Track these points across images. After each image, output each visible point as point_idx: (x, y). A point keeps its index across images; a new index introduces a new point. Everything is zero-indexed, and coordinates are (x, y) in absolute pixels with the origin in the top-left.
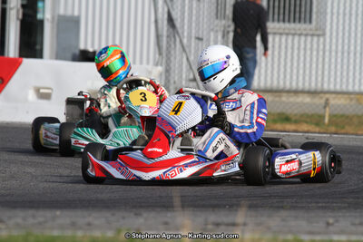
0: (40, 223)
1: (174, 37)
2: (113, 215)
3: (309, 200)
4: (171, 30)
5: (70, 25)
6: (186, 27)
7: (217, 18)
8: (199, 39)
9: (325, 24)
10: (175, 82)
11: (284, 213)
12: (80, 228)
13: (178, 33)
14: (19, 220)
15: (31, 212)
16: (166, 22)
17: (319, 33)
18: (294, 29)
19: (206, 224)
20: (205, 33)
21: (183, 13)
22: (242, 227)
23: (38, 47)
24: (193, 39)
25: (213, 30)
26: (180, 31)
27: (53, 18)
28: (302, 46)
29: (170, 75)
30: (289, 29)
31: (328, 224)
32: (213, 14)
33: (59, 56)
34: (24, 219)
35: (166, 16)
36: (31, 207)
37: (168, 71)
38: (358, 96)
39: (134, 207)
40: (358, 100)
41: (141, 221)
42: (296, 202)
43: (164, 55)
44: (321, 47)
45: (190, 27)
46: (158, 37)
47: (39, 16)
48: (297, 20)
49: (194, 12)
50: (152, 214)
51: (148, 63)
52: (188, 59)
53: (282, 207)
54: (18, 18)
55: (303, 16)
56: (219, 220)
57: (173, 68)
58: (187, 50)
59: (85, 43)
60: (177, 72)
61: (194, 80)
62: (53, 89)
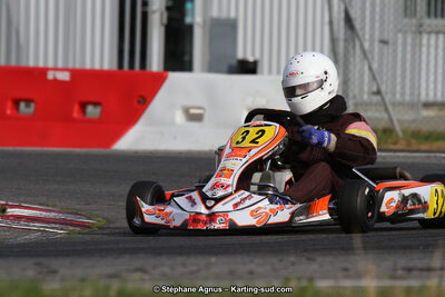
0: (192, 273)
1: (353, 41)
2: (281, 260)
4: (349, 32)
5: (225, 29)
6: (367, 28)
7: (406, 15)
10: (354, 97)
12: (240, 278)
13: (358, 36)
14: (166, 270)
15: (180, 259)
16: (342, 23)
19: (395, 270)
20: (391, 34)
21: (363, 12)
22: (439, 273)
23: (187, 58)
24: (376, 44)
25: (400, 31)
26: (360, 33)
27: (204, 21)
29: (348, 87)
32: (401, 11)
33: (212, 67)
34: (172, 268)
35: (343, 15)
36: (181, 254)
37: (346, 82)
39: (306, 251)
41: (314, 267)
43: (341, 62)
45: (372, 28)
46: (333, 41)
47: (188, 20)
49: (378, 9)
50: (329, 259)
52: (370, 68)
54: (162, 23)
56: (411, 265)
57: (352, 80)
58: (370, 56)
59: (244, 52)
60: (357, 83)
61: (378, 92)
62: (206, 107)
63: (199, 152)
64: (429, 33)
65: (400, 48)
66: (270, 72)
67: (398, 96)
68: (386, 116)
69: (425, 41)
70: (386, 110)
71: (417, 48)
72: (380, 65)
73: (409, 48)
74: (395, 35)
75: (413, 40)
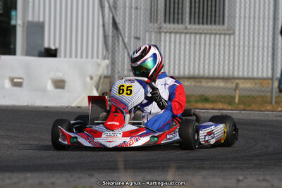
1: (118, 37)
2: (72, 176)
3: (224, 162)
4: (115, 32)
5: (36, 29)
6: (127, 29)
7: (151, 21)
8: (137, 38)
10: (119, 72)
12: (46, 187)
13: (121, 34)
16: (111, 26)
17: (231, 32)
18: (210, 30)
20: (142, 33)
21: (124, 19)
23: (12, 46)
24: (132, 39)
25: (148, 31)
27: (24, 23)
28: (217, 43)
29: (115, 67)
30: (207, 30)
31: (238, 180)
32: (148, 19)
33: (28, 53)
35: (111, 21)
37: (113, 63)
39: (88, 170)
40: (261, 84)
43: (110, 50)
44: (232, 43)
45: (130, 29)
46: (105, 37)
47: (13, 22)
48: (213, 22)
49: (133, 17)
51: (98, 57)
55: (217, 19)
57: (117, 61)
58: (128, 47)
59: (49, 43)
60: (120, 64)
62: (24, 78)
63: (20, 106)
64: (166, 33)
65: (147, 42)
66: (65, 56)
69: (163, 38)
71: (158, 42)
73: (153, 42)
74: (144, 33)
75: (155, 37)
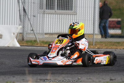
2: (5, 77)
3: (72, 71)
4: (24, 13)
6: (30, 12)
7: (40, 9)
8: (34, 16)
9: (77, 11)
10: (26, 31)
11: (64, 75)
13: (27, 14)
16: (23, 11)
17: (75, 14)
18: (66, 12)
19: (37, 80)
20: (36, 14)
21: (28, 8)
24: (32, 16)
26: (28, 14)
28: (69, 18)
29: (24, 29)
30: (65, 13)
31: (79, 79)
32: (39, 8)
35: (23, 8)
37: (23, 27)
38: (88, 35)
39: (12, 74)
40: (88, 36)
41: (14, 79)
42: (68, 72)
43: (22, 22)
44: (76, 18)
46: (20, 16)
48: (67, 9)
49: (32, 7)
50: (19, 77)
51: (17, 25)
52: (30, 23)
53: (63, 73)
55: (69, 8)
57: (25, 26)
58: (30, 20)
60: (26, 28)
61: (33, 30)
64: (47, 14)
65: (39, 18)
66: (2, 24)
67: (38, 31)
68: (35, 37)
69: (45, 16)
70: (35, 35)
71: (43, 18)
72: (33, 23)
73: (41, 18)
74: (37, 14)
75: (42, 16)
